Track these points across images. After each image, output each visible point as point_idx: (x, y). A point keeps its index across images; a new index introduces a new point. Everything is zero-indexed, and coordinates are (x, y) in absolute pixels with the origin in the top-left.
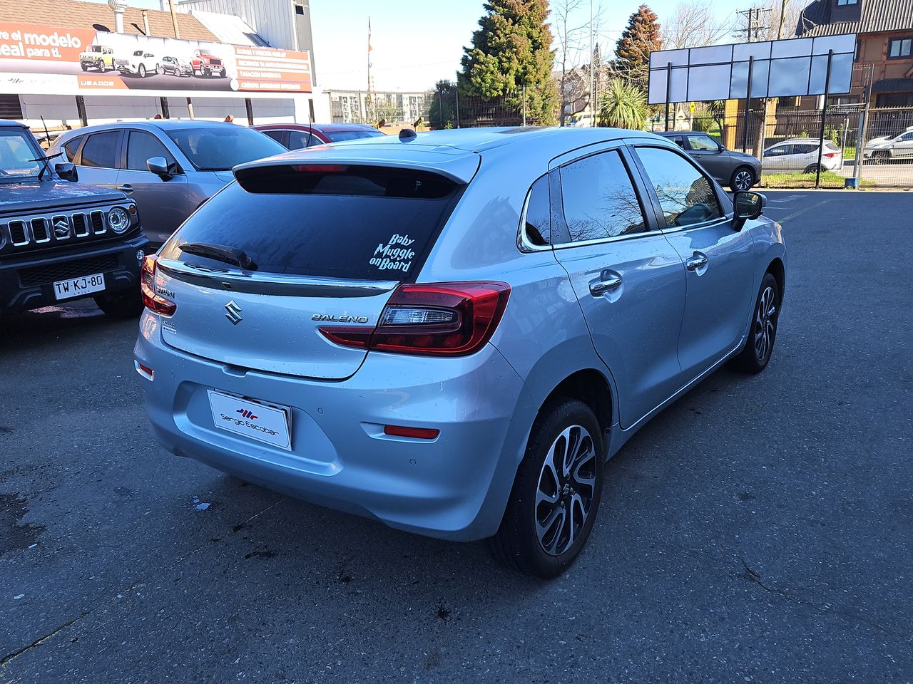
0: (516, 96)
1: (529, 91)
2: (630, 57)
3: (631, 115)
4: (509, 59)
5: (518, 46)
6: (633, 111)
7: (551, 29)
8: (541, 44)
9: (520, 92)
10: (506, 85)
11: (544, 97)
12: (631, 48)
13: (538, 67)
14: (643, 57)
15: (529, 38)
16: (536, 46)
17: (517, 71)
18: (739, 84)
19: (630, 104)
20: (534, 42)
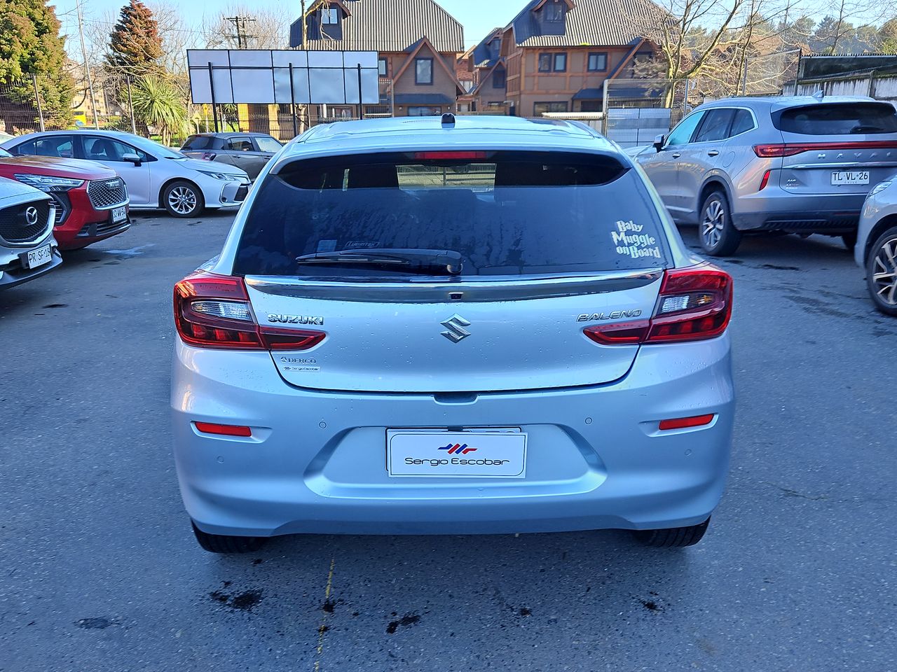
0: (24, 85)
1: (40, 79)
2: (130, 52)
3: (170, 114)
4: (10, 41)
5: (19, 27)
6: (171, 109)
7: (56, 12)
8: (47, 27)
9: (30, 81)
10: (10, 71)
11: (60, 89)
12: (128, 42)
13: (49, 53)
14: (144, 54)
15: (32, 20)
16: (41, 31)
17: (22, 56)
18: (282, 89)
19: (167, 102)
20: (38, 24)
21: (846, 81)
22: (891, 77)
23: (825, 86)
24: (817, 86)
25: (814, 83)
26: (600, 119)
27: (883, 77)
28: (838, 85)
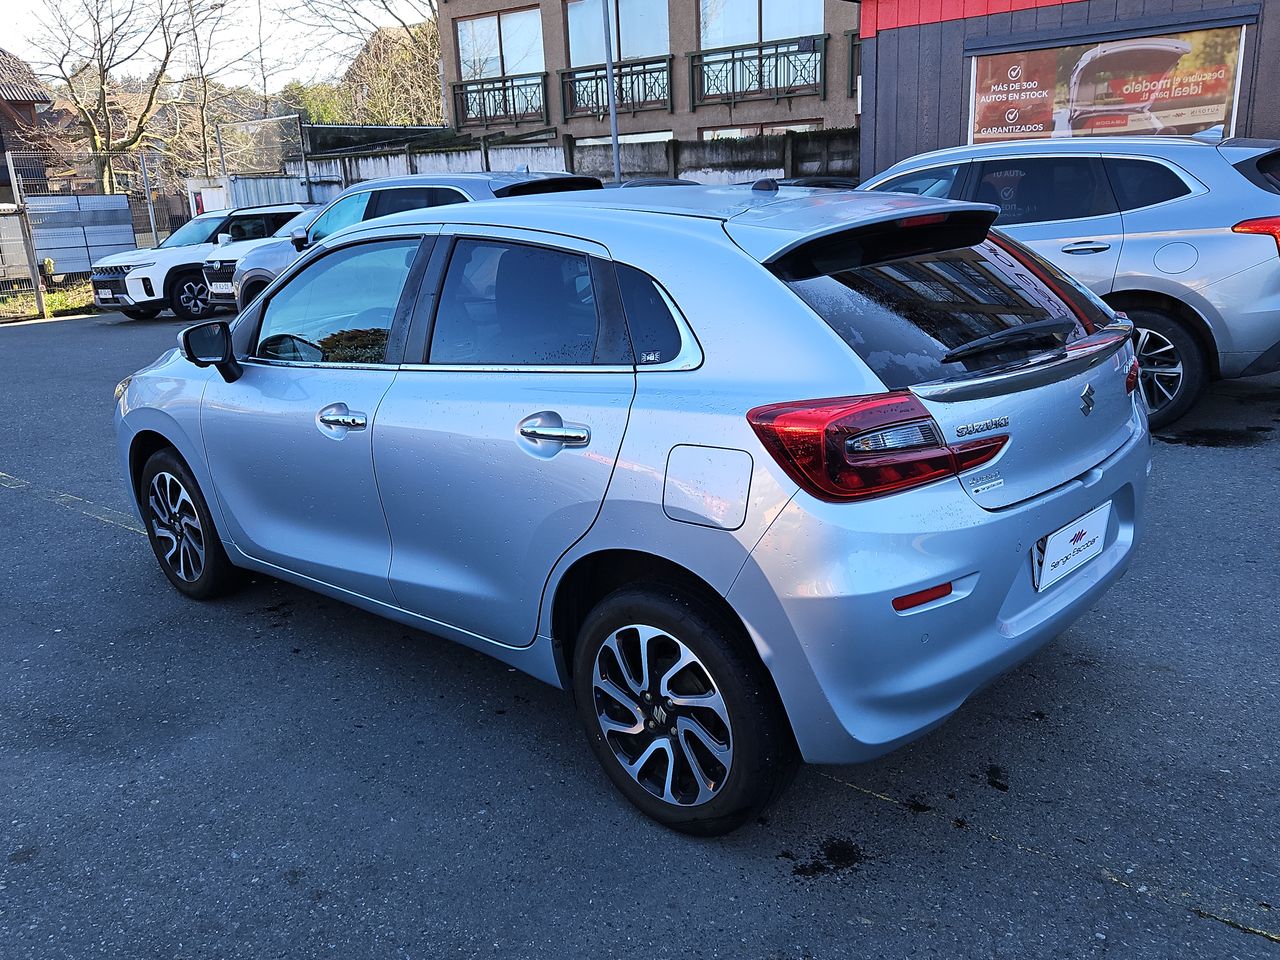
21: (375, 156)
22: (432, 152)
23: (347, 164)
24: (336, 163)
25: (330, 158)
26: (15, 214)
27: (423, 152)
28: (365, 162)
